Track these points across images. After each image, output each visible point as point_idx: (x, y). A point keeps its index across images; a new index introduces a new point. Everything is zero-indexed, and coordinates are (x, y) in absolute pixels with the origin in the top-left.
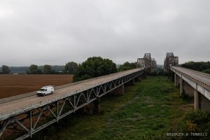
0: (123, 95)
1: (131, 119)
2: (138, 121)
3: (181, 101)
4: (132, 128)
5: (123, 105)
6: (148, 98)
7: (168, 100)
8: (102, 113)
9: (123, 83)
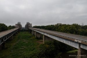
0: (12, 40)
1: (21, 48)
2: (24, 49)
3: (36, 40)
4: (23, 52)
5: (15, 44)
6: (24, 40)
7: (32, 40)
8: (7, 48)
9: (12, 35)
